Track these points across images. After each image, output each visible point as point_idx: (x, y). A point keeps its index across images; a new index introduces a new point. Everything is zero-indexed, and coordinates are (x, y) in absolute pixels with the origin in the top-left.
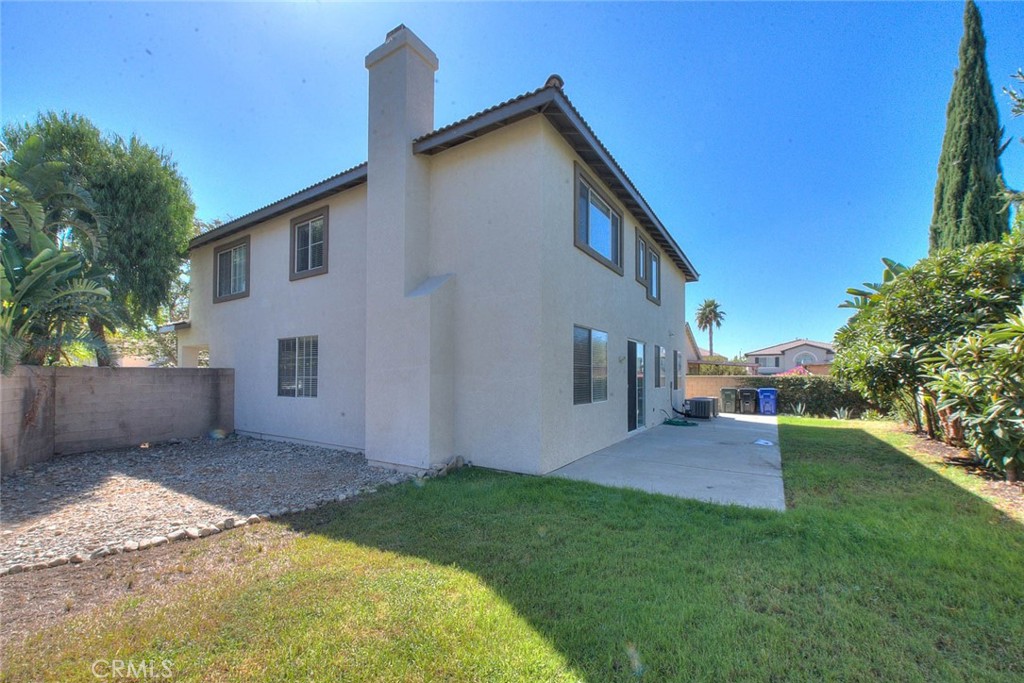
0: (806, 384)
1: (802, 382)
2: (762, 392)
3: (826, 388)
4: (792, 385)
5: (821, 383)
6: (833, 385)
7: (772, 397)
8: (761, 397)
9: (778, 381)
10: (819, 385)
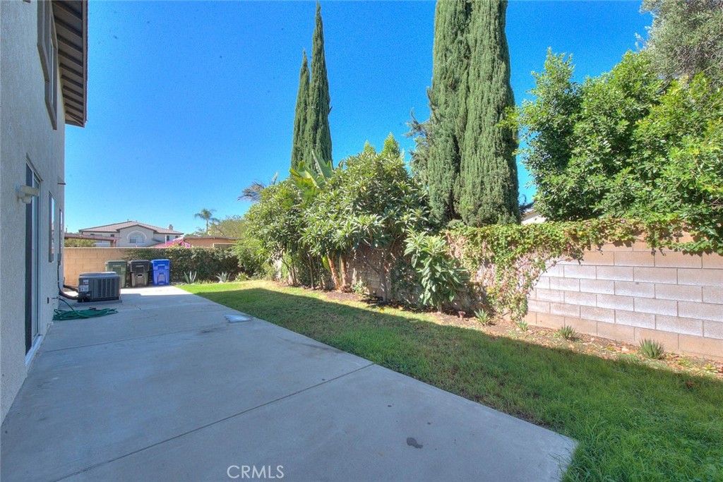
0: (192, 254)
1: (189, 253)
2: (157, 263)
3: (208, 257)
4: (181, 256)
5: (204, 253)
6: (213, 254)
7: (166, 268)
8: (155, 268)
9: (168, 252)
10: (203, 255)
